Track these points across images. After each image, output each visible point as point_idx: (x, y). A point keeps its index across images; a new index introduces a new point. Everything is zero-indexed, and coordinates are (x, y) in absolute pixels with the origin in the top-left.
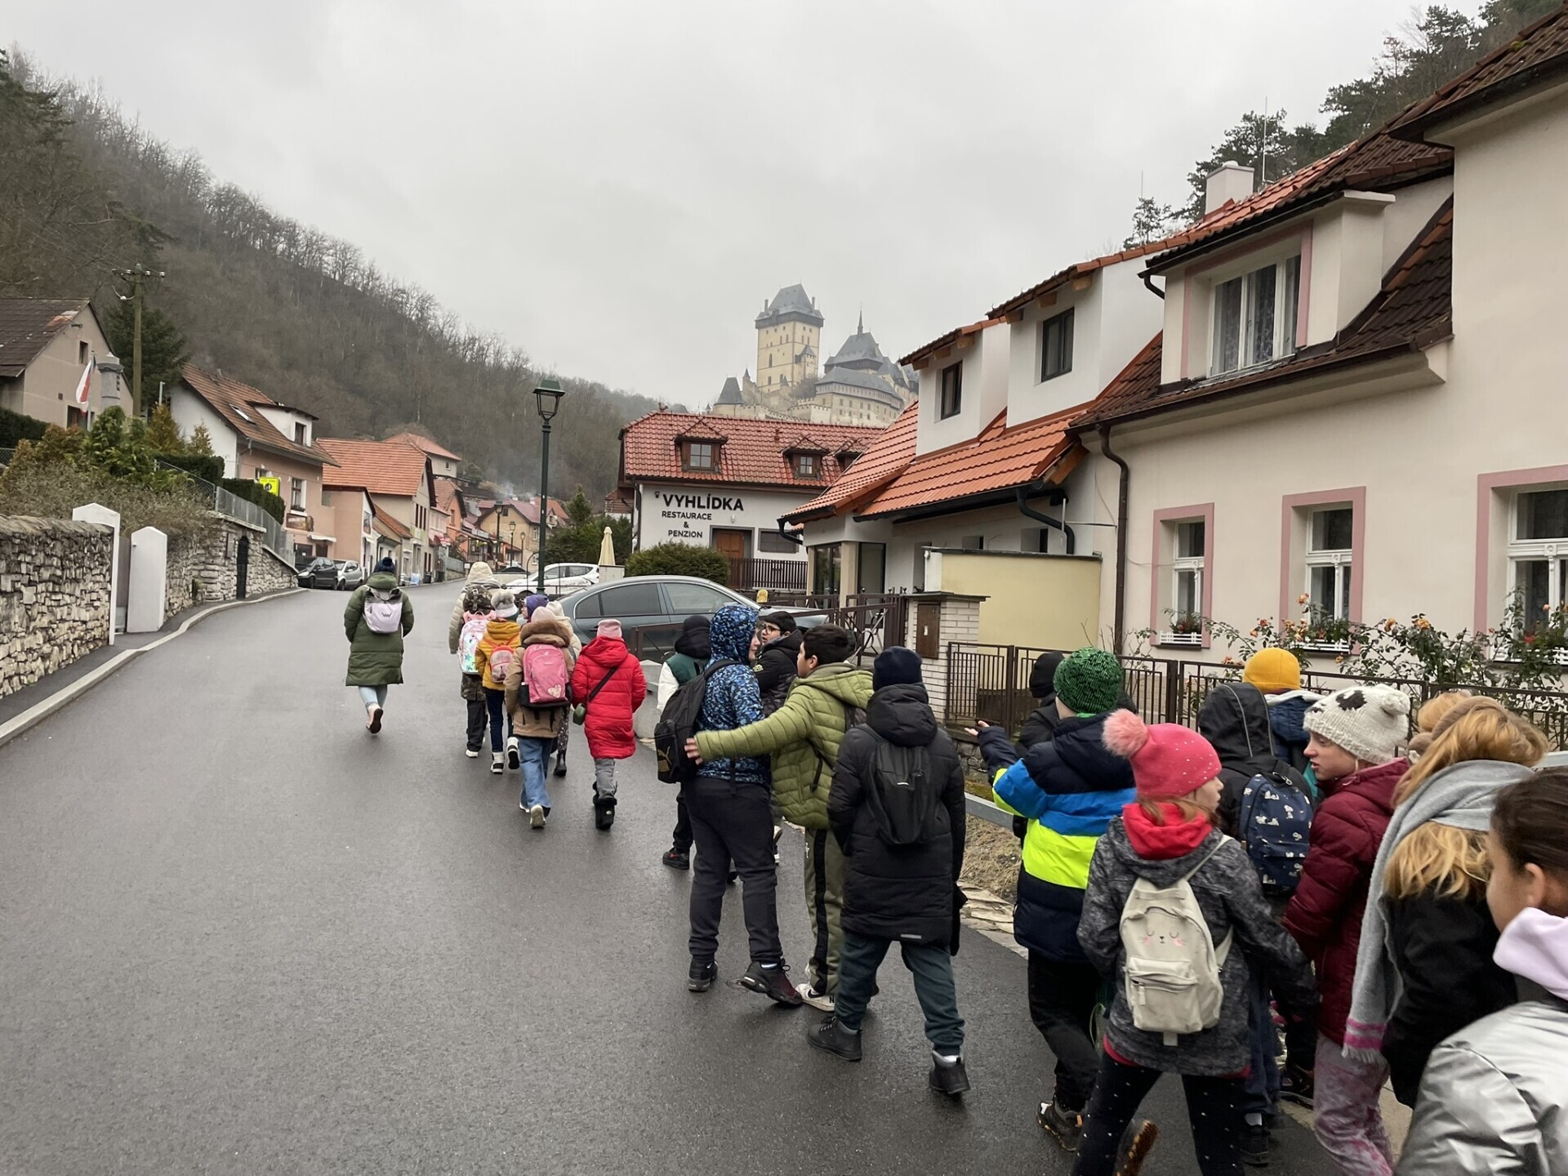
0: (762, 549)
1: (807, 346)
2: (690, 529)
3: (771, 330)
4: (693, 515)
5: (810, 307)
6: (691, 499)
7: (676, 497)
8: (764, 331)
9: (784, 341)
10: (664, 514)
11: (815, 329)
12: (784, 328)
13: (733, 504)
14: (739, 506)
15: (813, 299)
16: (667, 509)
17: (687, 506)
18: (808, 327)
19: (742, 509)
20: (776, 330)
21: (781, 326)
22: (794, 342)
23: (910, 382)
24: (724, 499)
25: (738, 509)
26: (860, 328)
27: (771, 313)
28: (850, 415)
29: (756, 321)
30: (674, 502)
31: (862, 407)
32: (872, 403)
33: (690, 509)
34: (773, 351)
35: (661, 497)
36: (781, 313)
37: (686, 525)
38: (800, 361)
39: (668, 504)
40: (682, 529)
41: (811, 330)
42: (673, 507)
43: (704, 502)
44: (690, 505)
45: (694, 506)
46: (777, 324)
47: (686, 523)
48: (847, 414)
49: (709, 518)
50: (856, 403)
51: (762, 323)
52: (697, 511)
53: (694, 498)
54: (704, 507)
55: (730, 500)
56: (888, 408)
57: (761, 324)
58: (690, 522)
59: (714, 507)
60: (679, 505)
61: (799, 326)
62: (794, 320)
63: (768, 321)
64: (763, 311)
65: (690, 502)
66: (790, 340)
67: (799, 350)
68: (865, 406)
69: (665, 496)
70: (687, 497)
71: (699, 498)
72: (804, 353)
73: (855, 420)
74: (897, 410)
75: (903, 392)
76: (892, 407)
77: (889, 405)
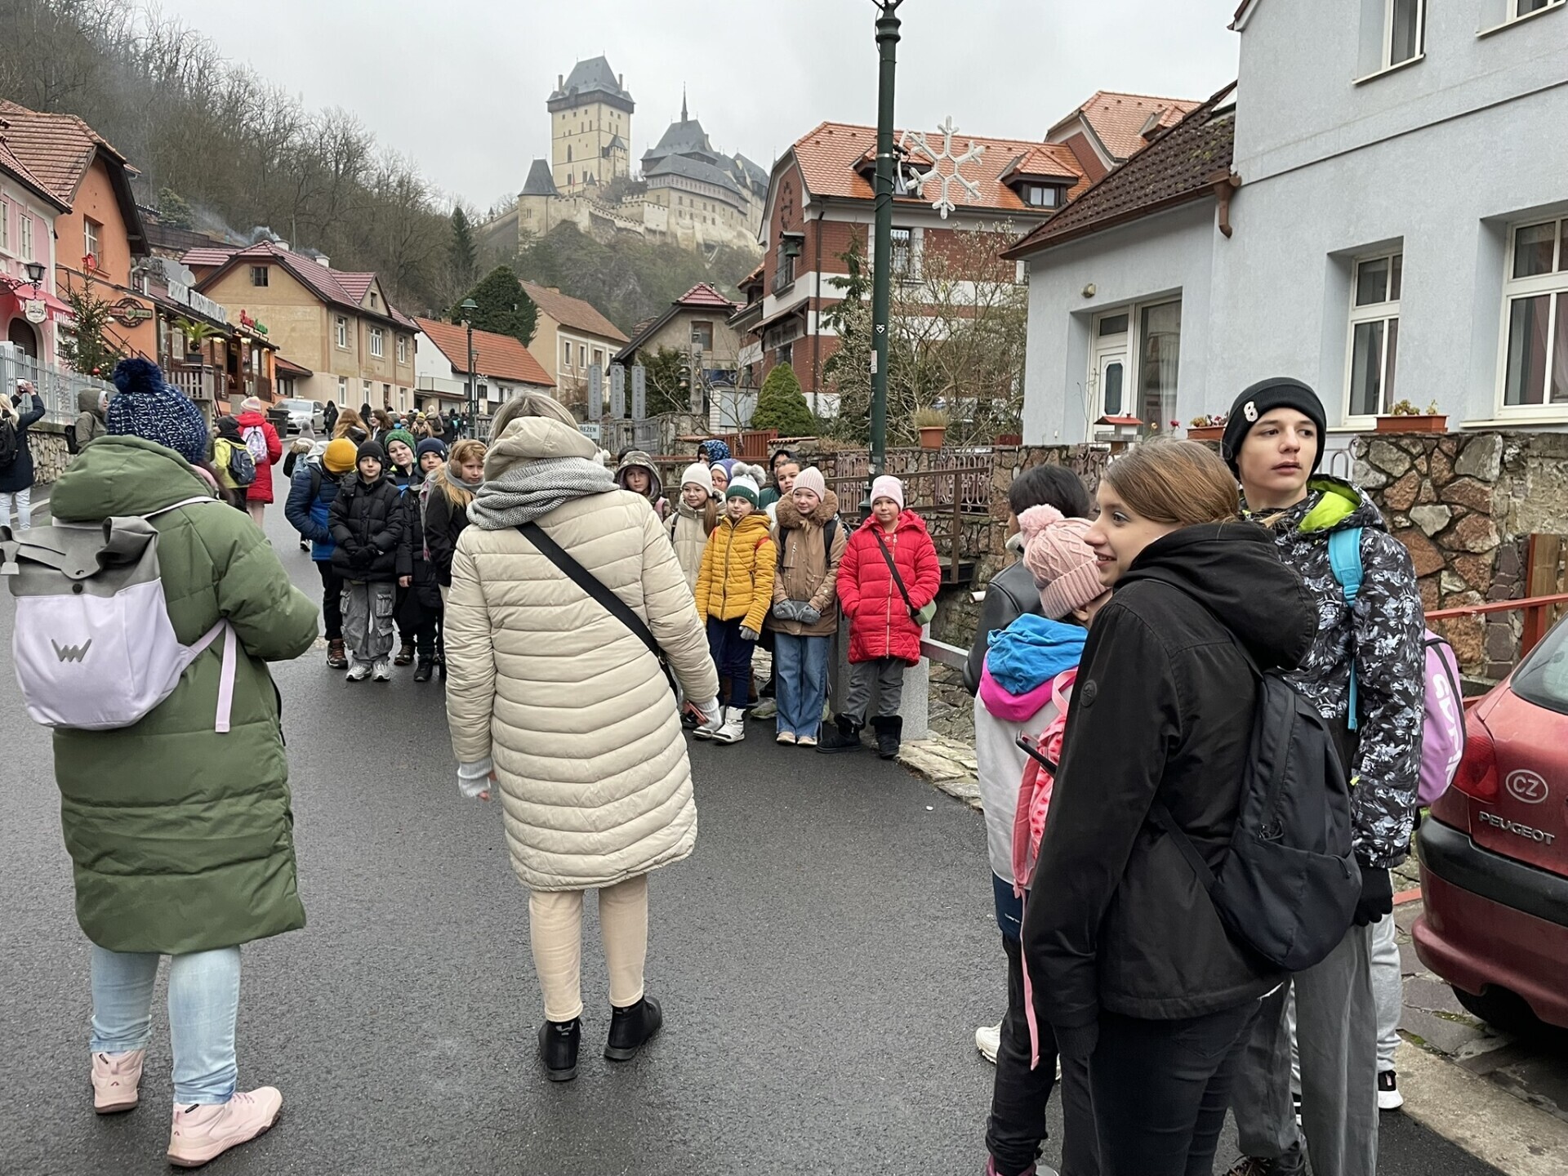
1: (615, 137)
3: (569, 113)
5: (618, 87)
8: (561, 114)
9: (587, 128)
11: (624, 115)
12: (586, 112)
15: (621, 76)
18: (616, 112)
20: (575, 114)
21: (582, 110)
22: (599, 130)
23: (753, 182)
26: (685, 114)
27: (567, 93)
28: (691, 217)
29: (549, 103)
31: (705, 209)
32: (717, 204)
34: (573, 141)
36: (580, 92)
38: (608, 155)
41: (619, 116)
46: (577, 106)
48: (688, 217)
50: (699, 202)
51: (557, 105)
56: (735, 211)
57: (555, 106)
61: (606, 110)
62: (600, 101)
63: (564, 102)
64: (557, 89)
66: (595, 126)
67: (606, 141)
68: (709, 208)
72: (613, 144)
73: (698, 225)
74: (745, 215)
75: (746, 193)
76: (739, 211)
77: (736, 207)
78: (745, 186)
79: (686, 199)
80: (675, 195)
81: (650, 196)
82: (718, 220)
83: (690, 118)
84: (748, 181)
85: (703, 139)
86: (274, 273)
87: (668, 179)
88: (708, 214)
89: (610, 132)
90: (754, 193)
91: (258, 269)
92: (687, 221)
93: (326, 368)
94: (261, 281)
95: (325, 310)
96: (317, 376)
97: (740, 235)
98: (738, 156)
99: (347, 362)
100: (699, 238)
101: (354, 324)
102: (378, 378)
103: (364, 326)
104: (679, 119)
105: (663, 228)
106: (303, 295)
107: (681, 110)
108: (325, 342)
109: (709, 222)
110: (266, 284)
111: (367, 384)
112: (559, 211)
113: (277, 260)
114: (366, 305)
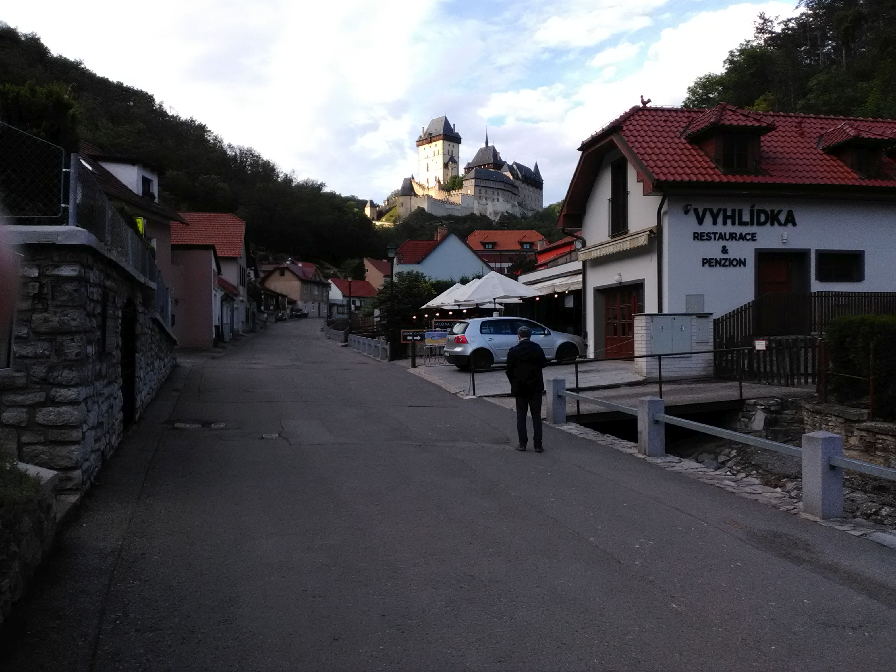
0: (822, 277)
1: (452, 156)
2: (732, 255)
3: (427, 146)
4: (732, 236)
5: (453, 131)
6: (729, 213)
7: (711, 211)
8: (422, 147)
9: (436, 153)
10: (698, 237)
11: (456, 145)
12: (436, 145)
13: (782, 218)
14: (791, 220)
15: (454, 125)
16: (700, 229)
17: (725, 223)
18: (451, 144)
19: (794, 224)
20: (430, 146)
21: (434, 144)
22: (443, 154)
23: (522, 176)
24: (772, 211)
25: (790, 225)
26: (487, 143)
28: (486, 199)
29: (417, 142)
30: (708, 219)
31: (493, 194)
32: (500, 191)
33: (729, 229)
34: (429, 161)
35: (692, 213)
36: (433, 134)
37: (724, 250)
38: (447, 166)
39: (700, 221)
40: (719, 256)
41: (453, 146)
42: (708, 226)
43: (746, 218)
44: (729, 222)
45: (733, 224)
46: (431, 142)
47: (724, 247)
48: (484, 199)
49: (753, 237)
50: (490, 191)
52: (738, 230)
53: (734, 211)
54: (746, 224)
55: (780, 212)
56: (510, 194)
57: (420, 142)
58: (731, 245)
59: (760, 224)
60: (715, 223)
61: (446, 143)
63: (425, 140)
64: (421, 134)
65: (729, 217)
66: (441, 152)
67: (447, 159)
68: (496, 193)
69: (696, 211)
70: (725, 211)
71: (740, 211)
73: (489, 203)
74: (516, 194)
75: (518, 183)
76: (513, 193)
77: (511, 192)
79: (483, 191)
80: (477, 189)
82: (501, 200)
83: (490, 145)
84: (520, 175)
85: (497, 155)
86: (286, 272)
88: (495, 197)
89: (448, 154)
91: (282, 271)
93: (301, 299)
94: (282, 274)
95: (300, 282)
96: (299, 302)
98: (515, 163)
99: (307, 297)
100: (491, 210)
101: (309, 285)
102: (317, 301)
103: (312, 285)
104: (483, 145)
105: (470, 206)
107: (485, 141)
108: (301, 291)
109: (496, 201)
110: (284, 276)
112: (416, 203)
113: (288, 268)
114: (313, 279)
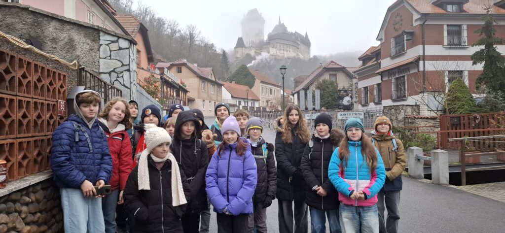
1: (260, 30)
5: (260, 16)
11: (262, 24)
27: (246, 19)
29: (241, 23)
32: (290, 46)
50: (285, 46)
64: (243, 18)
67: (257, 31)
73: (285, 52)
74: (298, 49)
75: (299, 43)
76: (297, 48)
78: (298, 41)
79: (282, 46)
80: (278, 45)
81: (271, 45)
82: (291, 51)
83: (281, 23)
84: (299, 39)
85: (285, 28)
86: (184, 69)
87: (277, 41)
88: (288, 49)
89: (258, 29)
90: (301, 42)
91: (179, 68)
92: (282, 52)
93: (199, 98)
94: (180, 71)
95: (199, 79)
96: (197, 100)
97: (298, 54)
98: (296, 32)
99: (204, 95)
100: (286, 56)
101: (206, 83)
102: (213, 100)
103: (209, 84)
104: (278, 23)
105: (275, 54)
106: (192, 75)
107: (279, 21)
108: (199, 89)
109: (288, 51)
110: (181, 72)
111: (210, 102)
112: (246, 51)
113: (184, 64)
114: (209, 78)
